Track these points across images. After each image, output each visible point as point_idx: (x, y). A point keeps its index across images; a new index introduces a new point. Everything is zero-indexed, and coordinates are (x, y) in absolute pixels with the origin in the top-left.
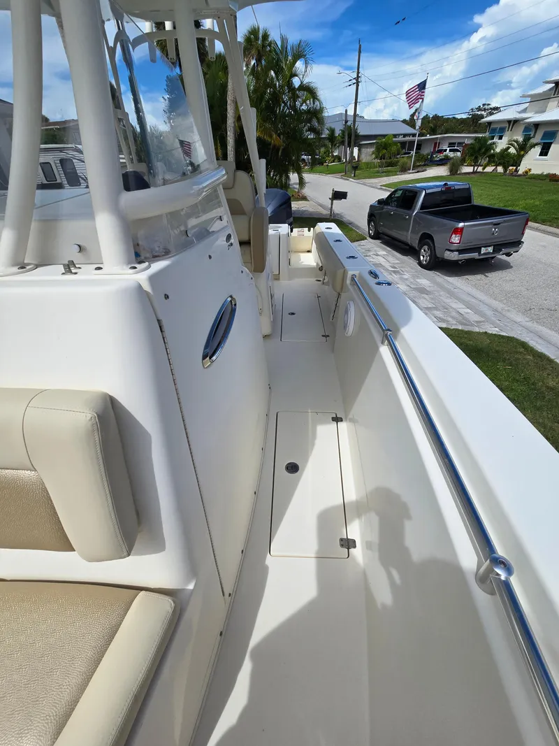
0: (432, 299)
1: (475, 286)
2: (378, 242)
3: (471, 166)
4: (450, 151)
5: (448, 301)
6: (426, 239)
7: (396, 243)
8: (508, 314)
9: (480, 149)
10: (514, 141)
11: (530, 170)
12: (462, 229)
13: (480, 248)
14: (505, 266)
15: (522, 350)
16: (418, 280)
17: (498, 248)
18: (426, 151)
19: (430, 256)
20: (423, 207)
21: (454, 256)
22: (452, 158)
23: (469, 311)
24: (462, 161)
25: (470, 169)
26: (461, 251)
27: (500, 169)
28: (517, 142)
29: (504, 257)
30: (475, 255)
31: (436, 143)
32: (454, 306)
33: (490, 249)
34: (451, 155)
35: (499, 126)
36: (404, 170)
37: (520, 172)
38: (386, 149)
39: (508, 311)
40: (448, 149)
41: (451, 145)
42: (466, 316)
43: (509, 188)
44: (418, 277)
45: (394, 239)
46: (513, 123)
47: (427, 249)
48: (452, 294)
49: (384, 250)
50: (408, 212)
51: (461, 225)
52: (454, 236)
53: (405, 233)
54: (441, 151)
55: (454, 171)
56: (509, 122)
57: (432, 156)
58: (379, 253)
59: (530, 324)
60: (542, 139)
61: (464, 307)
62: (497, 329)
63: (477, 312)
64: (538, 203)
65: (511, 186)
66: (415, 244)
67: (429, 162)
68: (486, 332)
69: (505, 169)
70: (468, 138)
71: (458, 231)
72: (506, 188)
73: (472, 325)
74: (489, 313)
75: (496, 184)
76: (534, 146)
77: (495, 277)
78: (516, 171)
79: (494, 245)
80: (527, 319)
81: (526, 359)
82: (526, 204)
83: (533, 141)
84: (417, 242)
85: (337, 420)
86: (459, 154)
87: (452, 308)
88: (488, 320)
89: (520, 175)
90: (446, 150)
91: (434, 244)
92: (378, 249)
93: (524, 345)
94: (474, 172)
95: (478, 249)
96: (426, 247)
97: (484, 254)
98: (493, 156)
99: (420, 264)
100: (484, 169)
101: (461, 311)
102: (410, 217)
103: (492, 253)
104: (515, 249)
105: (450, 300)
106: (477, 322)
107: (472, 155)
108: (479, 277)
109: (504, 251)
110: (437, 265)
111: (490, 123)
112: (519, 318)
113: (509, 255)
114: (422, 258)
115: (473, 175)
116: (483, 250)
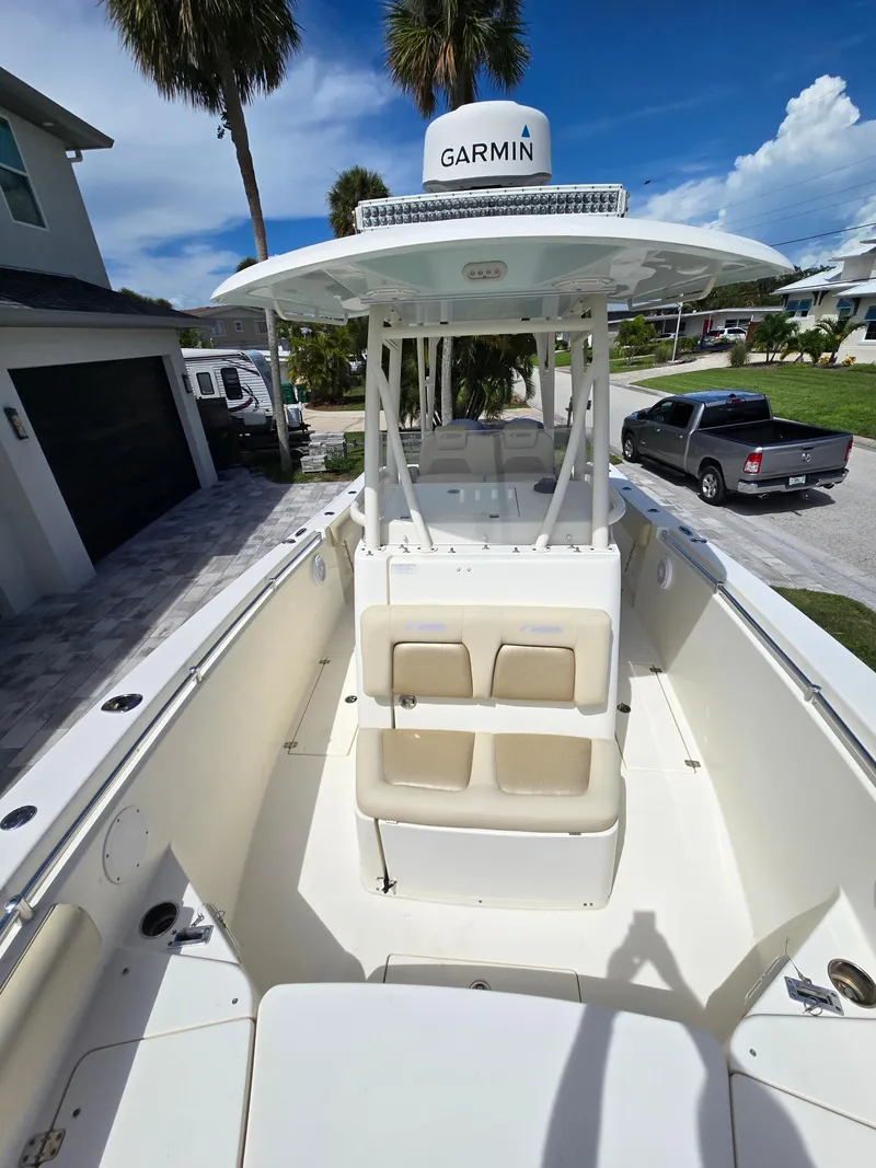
0: (725, 545)
1: (784, 528)
2: (638, 466)
3: (763, 352)
4: (730, 332)
5: (748, 547)
6: (710, 465)
7: (665, 468)
8: (834, 566)
9: (775, 332)
10: (825, 321)
11: (853, 358)
12: (760, 455)
13: (788, 478)
14: (824, 501)
15: (857, 612)
16: (703, 520)
17: (812, 477)
18: (694, 332)
19: (717, 487)
20: (702, 424)
21: (752, 489)
22: (734, 343)
23: (777, 561)
24: (749, 347)
25: (761, 358)
26: (760, 483)
27: (807, 358)
28: (829, 322)
29: (822, 490)
30: (782, 488)
31: (707, 322)
32: (759, 555)
33: (802, 480)
34: (732, 337)
35: (800, 299)
36: (663, 359)
37: (838, 362)
38: (635, 334)
39: (834, 561)
40: (726, 330)
41: (729, 323)
42: (775, 568)
43: (823, 387)
44: (703, 516)
45: (663, 463)
46: (821, 295)
47: (711, 479)
48: (754, 540)
49: (650, 477)
50: (684, 430)
51: (759, 449)
52: (749, 463)
53: (677, 456)
54: (715, 333)
55: (738, 361)
56: (816, 293)
57: (702, 341)
58: (643, 482)
59: (863, 580)
60: (866, 318)
61: (770, 555)
62: (819, 585)
63: (790, 562)
64: (868, 409)
65: (826, 384)
66: (695, 471)
67: (700, 349)
68: (805, 590)
69: (815, 356)
70: (755, 313)
71: (757, 458)
72: (818, 387)
73: (785, 580)
74: (808, 564)
75: (802, 381)
76: (856, 327)
77: (811, 515)
78: (833, 359)
79: (807, 475)
80: (863, 573)
81: (862, 624)
82: (850, 411)
83: (854, 320)
84: (697, 468)
85: (656, 671)
86: (743, 336)
87: (754, 557)
88: (805, 574)
89: (839, 366)
90: (722, 332)
91: (722, 474)
92: (641, 477)
93: (858, 606)
94: (768, 363)
95: (785, 480)
96: (710, 476)
97: (793, 486)
98: (794, 341)
99: (703, 497)
100: (783, 358)
101: (769, 562)
102: (686, 436)
103: (805, 485)
104: (838, 479)
105: (750, 548)
106: (792, 576)
107: (762, 340)
108: (789, 515)
109: (822, 481)
110: (728, 499)
111: (786, 296)
112: (851, 571)
113: (828, 486)
114: (705, 490)
115: (767, 367)
116: (792, 481)
